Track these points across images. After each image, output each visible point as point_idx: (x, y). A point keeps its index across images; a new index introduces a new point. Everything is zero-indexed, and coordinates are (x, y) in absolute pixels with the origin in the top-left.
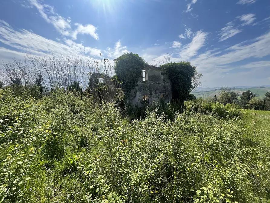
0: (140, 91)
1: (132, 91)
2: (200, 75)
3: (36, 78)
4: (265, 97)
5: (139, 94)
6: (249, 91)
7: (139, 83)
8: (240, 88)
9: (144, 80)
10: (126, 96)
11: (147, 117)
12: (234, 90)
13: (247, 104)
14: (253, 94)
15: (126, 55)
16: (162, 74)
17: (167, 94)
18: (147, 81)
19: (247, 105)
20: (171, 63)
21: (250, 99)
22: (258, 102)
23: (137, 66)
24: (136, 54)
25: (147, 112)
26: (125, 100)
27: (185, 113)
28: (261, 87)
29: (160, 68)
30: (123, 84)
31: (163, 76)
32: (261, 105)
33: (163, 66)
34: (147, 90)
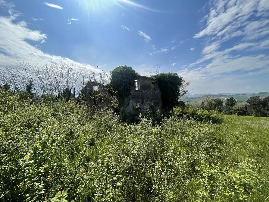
0: (133, 99)
1: (126, 99)
2: (187, 84)
3: (27, 84)
4: (246, 103)
5: (132, 102)
6: (232, 98)
7: (132, 92)
8: (224, 95)
9: (137, 89)
10: (121, 104)
11: (140, 122)
12: (219, 96)
13: (231, 109)
14: (236, 100)
15: (121, 67)
16: (152, 84)
17: (157, 102)
18: (139, 90)
19: (231, 111)
20: (161, 74)
21: (233, 106)
22: (241, 108)
23: (130, 78)
24: (130, 67)
25: (140, 118)
26: (119, 107)
27: (171, 119)
28: (243, 94)
29: (151, 79)
30: (118, 93)
31: (153, 85)
32: (243, 111)
33: (153, 76)
34: (139, 99)
